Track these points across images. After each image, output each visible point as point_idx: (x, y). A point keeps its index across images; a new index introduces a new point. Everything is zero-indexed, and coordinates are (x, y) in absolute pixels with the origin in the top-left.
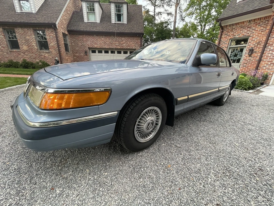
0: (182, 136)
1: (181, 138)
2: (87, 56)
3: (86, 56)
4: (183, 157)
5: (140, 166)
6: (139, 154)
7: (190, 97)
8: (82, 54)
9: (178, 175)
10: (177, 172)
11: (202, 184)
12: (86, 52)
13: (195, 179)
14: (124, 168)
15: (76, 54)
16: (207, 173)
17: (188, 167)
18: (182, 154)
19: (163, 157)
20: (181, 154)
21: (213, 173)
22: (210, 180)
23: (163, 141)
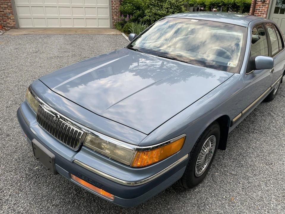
0: (234, 159)
1: (233, 162)
4: (243, 186)
5: (203, 204)
6: (195, 190)
7: (243, 112)
9: (244, 207)
10: (242, 204)
11: (267, 210)
13: (259, 207)
14: (188, 209)
16: (269, 199)
17: (251, 197)
18: (241, 183)
19: (222, 189)
20: (239, 183)
21: (274, 198)
22: (272, 205)
23: (214, 169)
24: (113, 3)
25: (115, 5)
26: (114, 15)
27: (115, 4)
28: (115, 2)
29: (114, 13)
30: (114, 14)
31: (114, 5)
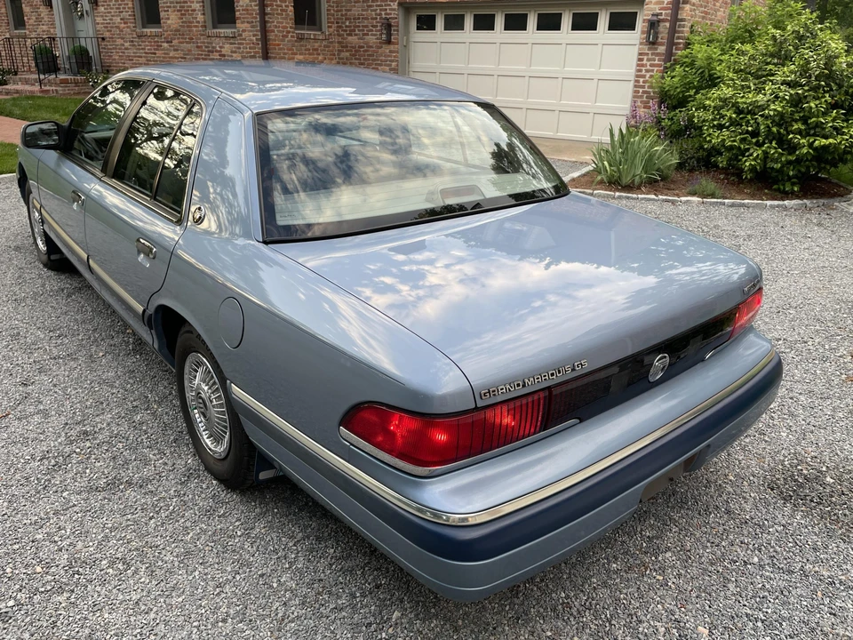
2: (392, 47)
3: (386, 49)
8: (372, 39)
12: (388, 26)
15: (350, 38)
24: (643, 65)
25: (647, 71)
26: (639, 104)
27: (648, 67)
28: (649, 63)
29: (641, 97)
30: (639, 100)
31: (643, 72)
